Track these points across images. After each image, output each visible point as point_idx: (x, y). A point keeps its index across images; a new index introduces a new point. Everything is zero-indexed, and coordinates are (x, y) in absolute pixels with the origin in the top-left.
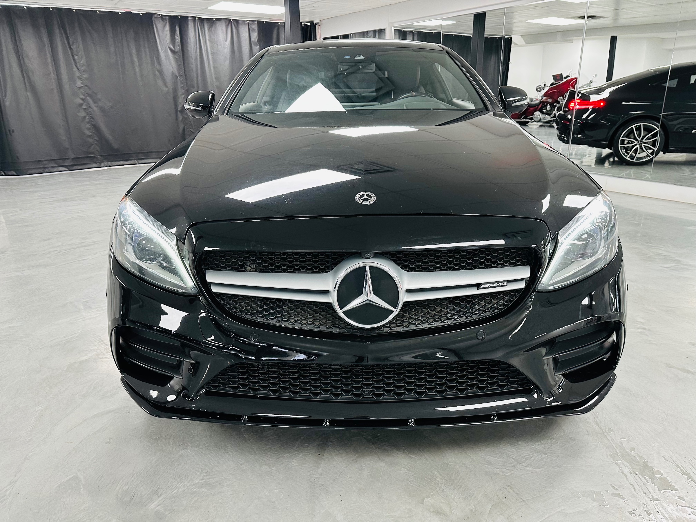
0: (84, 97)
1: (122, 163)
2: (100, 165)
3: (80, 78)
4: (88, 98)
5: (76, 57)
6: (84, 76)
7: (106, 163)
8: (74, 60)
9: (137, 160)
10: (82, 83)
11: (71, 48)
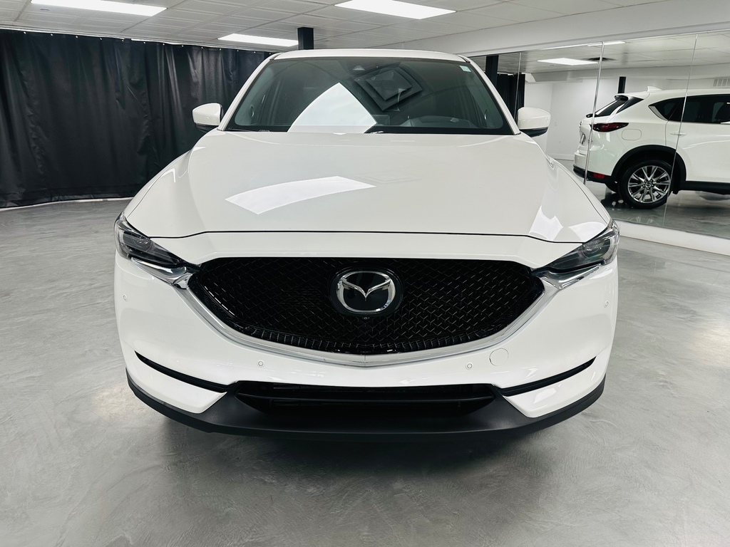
0: (33, 126)
1: (76, 197)
2: (51, 199)
3: (30, 106)
4: (39, 128)
5: (26, 83)
6: (35, 104)
7: (57, 197)
8: (24, 86)
9: (92, 194)
10: (32, 112)
11: (20, 75)
